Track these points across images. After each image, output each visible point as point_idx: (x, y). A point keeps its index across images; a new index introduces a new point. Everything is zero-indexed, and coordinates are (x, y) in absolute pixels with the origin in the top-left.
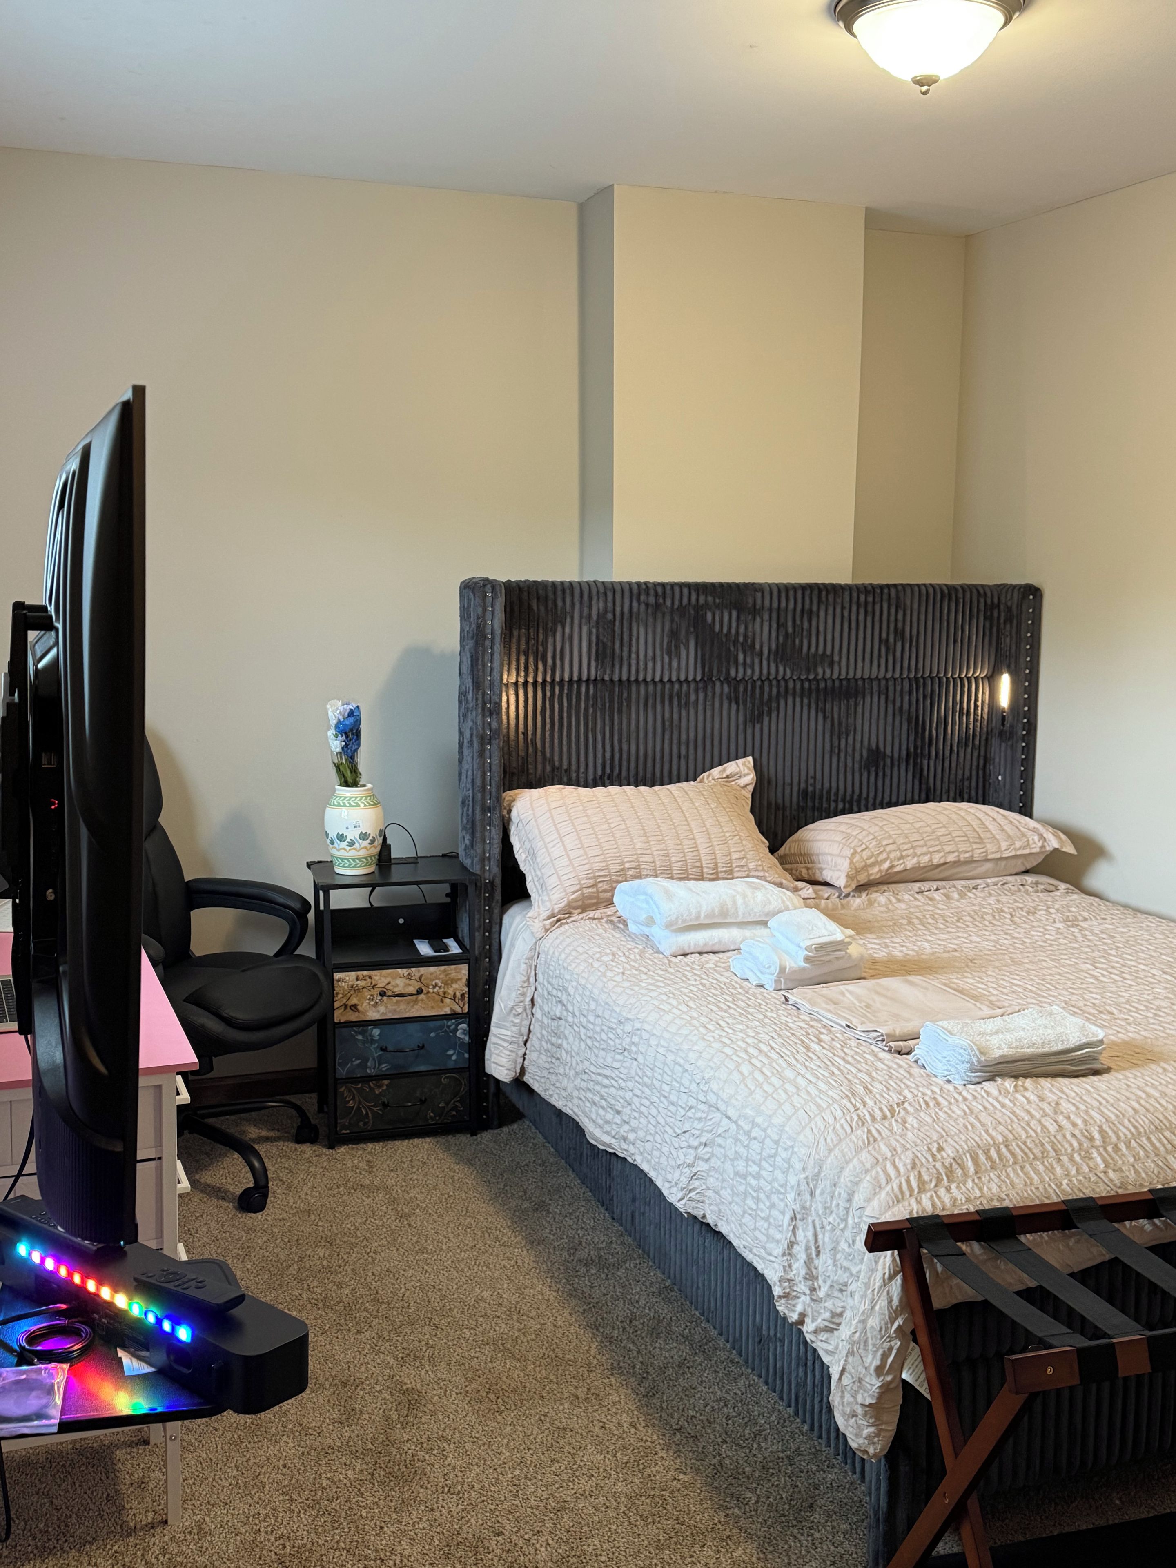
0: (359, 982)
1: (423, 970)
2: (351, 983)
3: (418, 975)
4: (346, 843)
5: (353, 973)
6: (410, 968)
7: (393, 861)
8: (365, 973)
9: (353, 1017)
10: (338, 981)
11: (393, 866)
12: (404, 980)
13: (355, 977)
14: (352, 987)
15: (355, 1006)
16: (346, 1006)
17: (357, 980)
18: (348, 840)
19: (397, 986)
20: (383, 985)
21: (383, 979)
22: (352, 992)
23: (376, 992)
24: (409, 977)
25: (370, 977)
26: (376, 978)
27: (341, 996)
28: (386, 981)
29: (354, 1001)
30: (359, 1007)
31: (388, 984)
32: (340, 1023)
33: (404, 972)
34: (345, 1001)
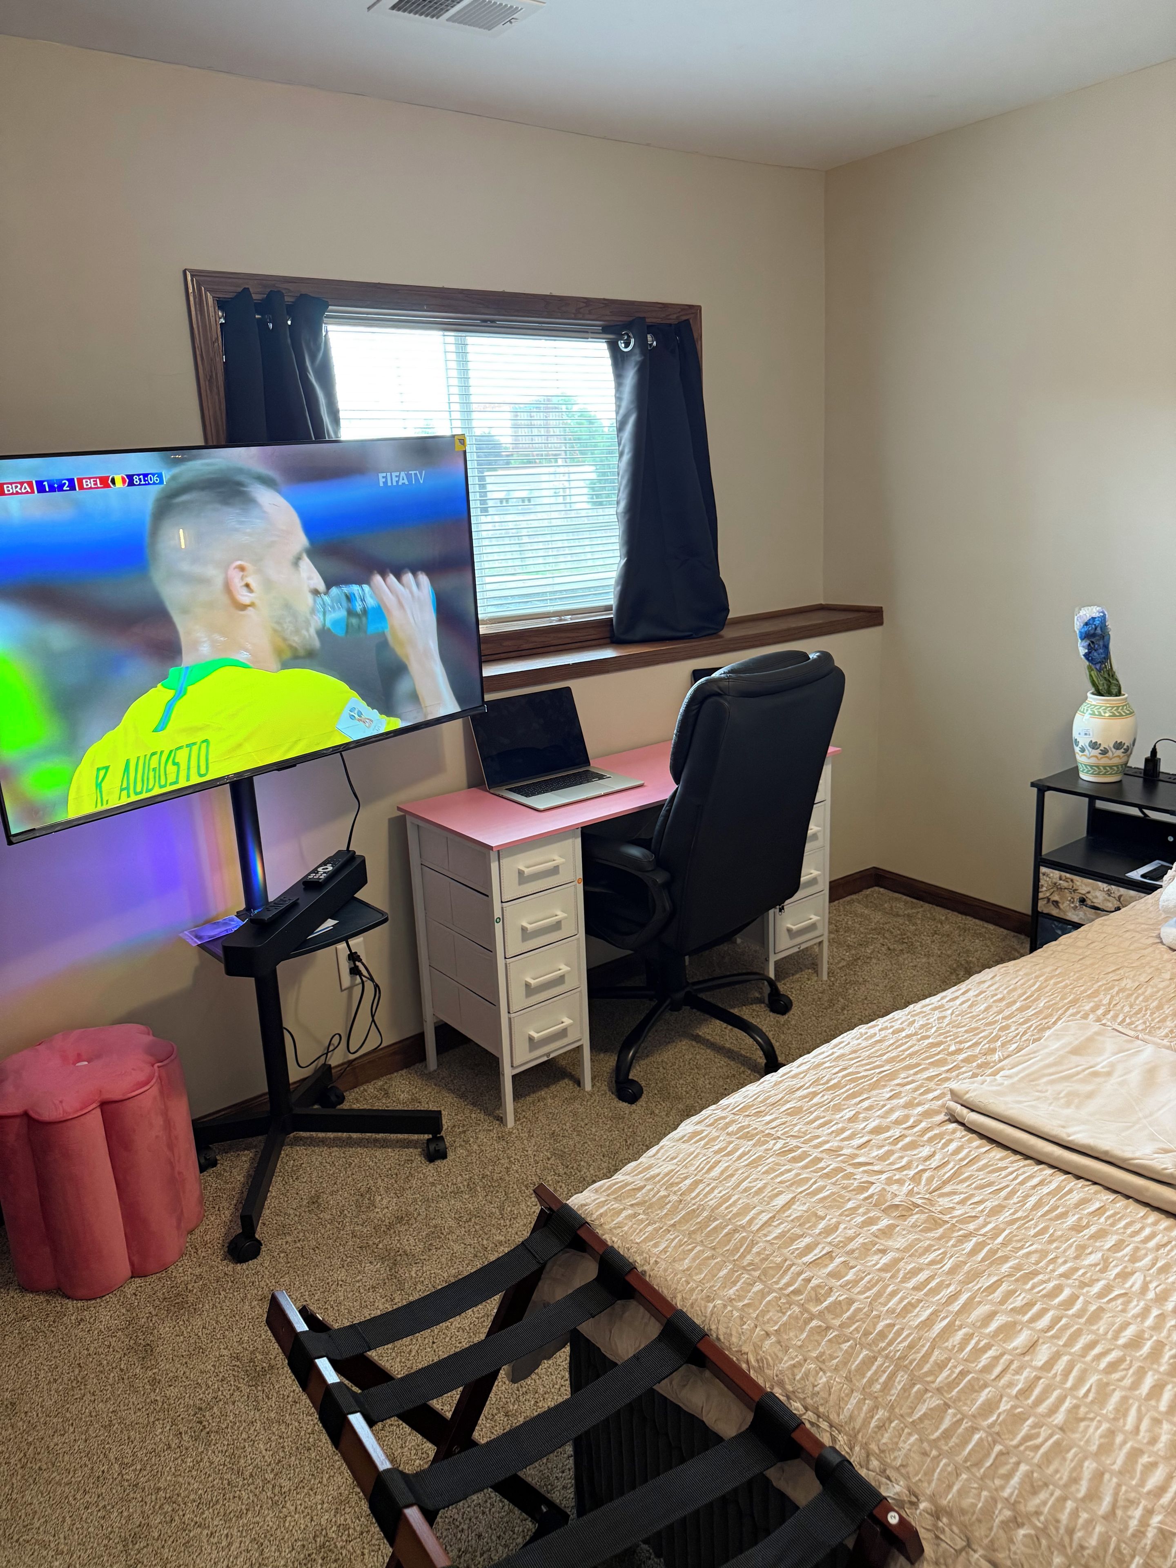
0: (1061, 882)
1: (1123, 891)
2: (1054, 881)
3: (1117, 895)
4: (1099, 751)
5: (1057, 872)
6: (1111, 884)
7: (1161, 777)
8: (1068, 875)
9: (1055, 912)
10: (1044, 874)
11: (1161, 784)
12: (1104, 894)
13: (1058, 876)
14: (1055, 884)
15: (1057, 902)
16: (1049, 900)
17: (1060, 879)
18: (1102, 748)
19: (1096, 897)
20: (1084, 892)
21: (1084, 887)
22: (1055, 889)
23: (1077, 897)
24: (1109, 893)
25: (1072, 881)
26: (1078, 883)
27: (1044, 889)
28: (1088, 889)
29: (1056, 898)
30: (1060, 905)
31: (1089, 892)
32: (1042, 913)
33: (1105, 886)
34: (1048, 894)
